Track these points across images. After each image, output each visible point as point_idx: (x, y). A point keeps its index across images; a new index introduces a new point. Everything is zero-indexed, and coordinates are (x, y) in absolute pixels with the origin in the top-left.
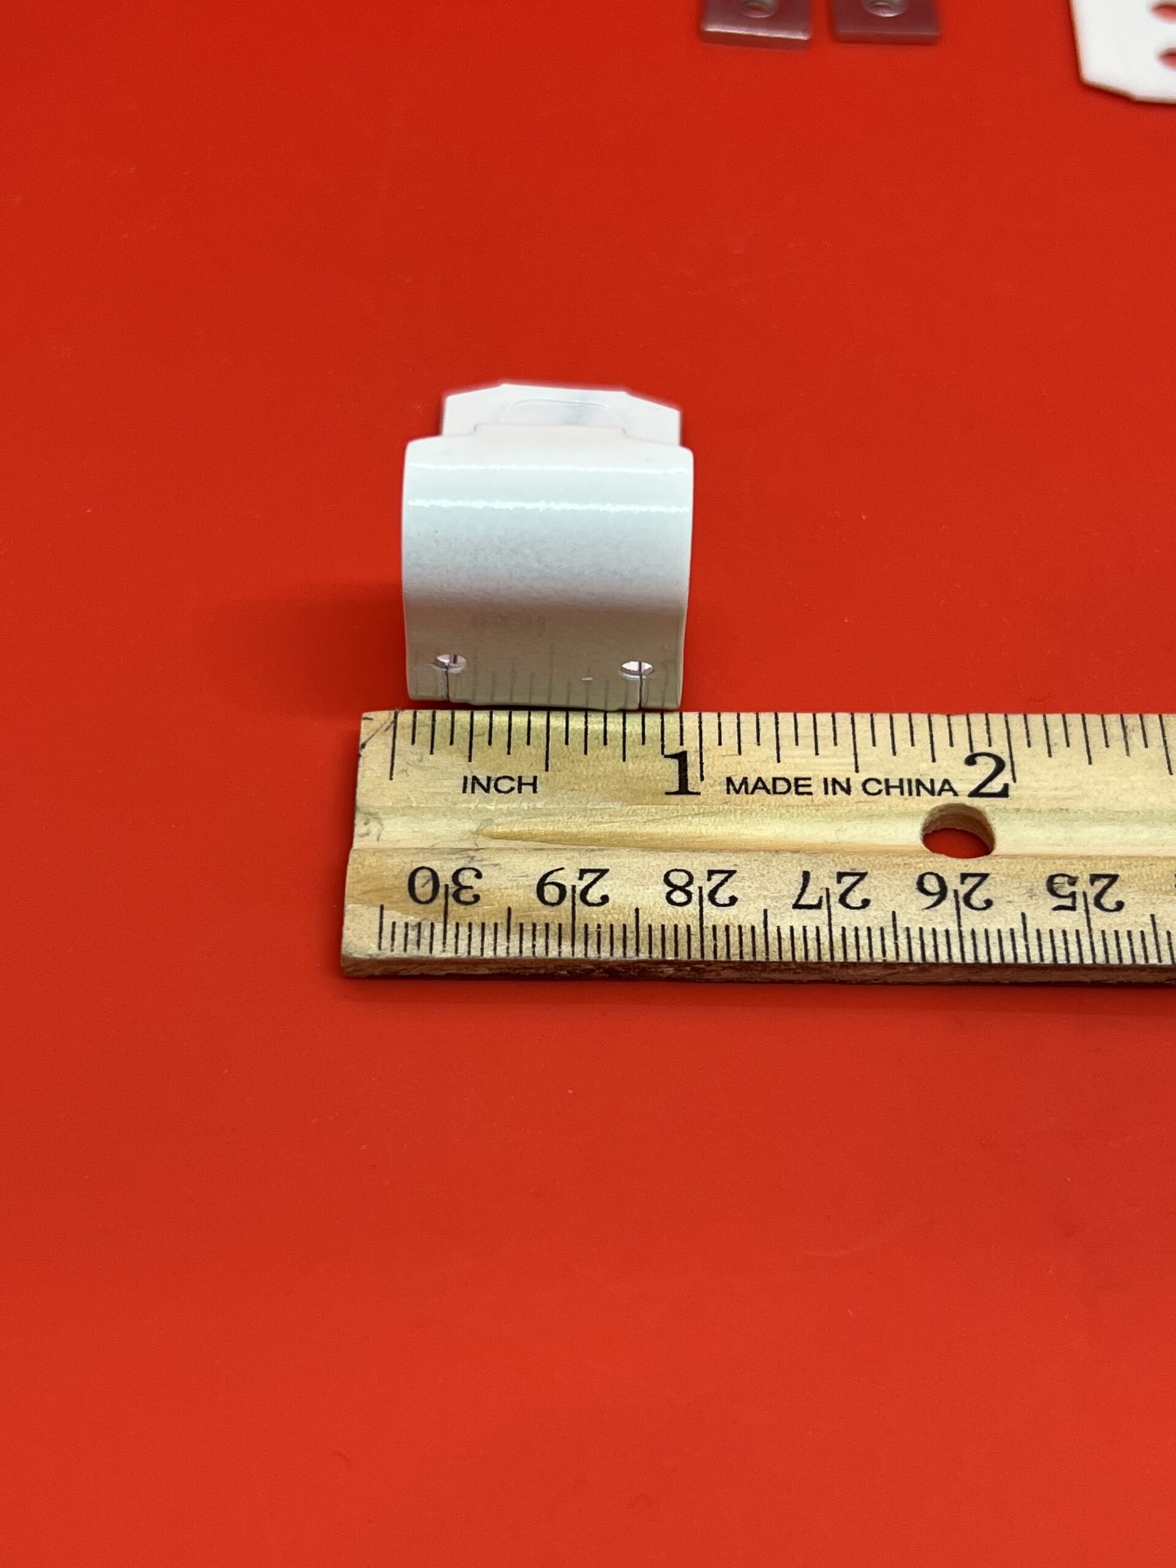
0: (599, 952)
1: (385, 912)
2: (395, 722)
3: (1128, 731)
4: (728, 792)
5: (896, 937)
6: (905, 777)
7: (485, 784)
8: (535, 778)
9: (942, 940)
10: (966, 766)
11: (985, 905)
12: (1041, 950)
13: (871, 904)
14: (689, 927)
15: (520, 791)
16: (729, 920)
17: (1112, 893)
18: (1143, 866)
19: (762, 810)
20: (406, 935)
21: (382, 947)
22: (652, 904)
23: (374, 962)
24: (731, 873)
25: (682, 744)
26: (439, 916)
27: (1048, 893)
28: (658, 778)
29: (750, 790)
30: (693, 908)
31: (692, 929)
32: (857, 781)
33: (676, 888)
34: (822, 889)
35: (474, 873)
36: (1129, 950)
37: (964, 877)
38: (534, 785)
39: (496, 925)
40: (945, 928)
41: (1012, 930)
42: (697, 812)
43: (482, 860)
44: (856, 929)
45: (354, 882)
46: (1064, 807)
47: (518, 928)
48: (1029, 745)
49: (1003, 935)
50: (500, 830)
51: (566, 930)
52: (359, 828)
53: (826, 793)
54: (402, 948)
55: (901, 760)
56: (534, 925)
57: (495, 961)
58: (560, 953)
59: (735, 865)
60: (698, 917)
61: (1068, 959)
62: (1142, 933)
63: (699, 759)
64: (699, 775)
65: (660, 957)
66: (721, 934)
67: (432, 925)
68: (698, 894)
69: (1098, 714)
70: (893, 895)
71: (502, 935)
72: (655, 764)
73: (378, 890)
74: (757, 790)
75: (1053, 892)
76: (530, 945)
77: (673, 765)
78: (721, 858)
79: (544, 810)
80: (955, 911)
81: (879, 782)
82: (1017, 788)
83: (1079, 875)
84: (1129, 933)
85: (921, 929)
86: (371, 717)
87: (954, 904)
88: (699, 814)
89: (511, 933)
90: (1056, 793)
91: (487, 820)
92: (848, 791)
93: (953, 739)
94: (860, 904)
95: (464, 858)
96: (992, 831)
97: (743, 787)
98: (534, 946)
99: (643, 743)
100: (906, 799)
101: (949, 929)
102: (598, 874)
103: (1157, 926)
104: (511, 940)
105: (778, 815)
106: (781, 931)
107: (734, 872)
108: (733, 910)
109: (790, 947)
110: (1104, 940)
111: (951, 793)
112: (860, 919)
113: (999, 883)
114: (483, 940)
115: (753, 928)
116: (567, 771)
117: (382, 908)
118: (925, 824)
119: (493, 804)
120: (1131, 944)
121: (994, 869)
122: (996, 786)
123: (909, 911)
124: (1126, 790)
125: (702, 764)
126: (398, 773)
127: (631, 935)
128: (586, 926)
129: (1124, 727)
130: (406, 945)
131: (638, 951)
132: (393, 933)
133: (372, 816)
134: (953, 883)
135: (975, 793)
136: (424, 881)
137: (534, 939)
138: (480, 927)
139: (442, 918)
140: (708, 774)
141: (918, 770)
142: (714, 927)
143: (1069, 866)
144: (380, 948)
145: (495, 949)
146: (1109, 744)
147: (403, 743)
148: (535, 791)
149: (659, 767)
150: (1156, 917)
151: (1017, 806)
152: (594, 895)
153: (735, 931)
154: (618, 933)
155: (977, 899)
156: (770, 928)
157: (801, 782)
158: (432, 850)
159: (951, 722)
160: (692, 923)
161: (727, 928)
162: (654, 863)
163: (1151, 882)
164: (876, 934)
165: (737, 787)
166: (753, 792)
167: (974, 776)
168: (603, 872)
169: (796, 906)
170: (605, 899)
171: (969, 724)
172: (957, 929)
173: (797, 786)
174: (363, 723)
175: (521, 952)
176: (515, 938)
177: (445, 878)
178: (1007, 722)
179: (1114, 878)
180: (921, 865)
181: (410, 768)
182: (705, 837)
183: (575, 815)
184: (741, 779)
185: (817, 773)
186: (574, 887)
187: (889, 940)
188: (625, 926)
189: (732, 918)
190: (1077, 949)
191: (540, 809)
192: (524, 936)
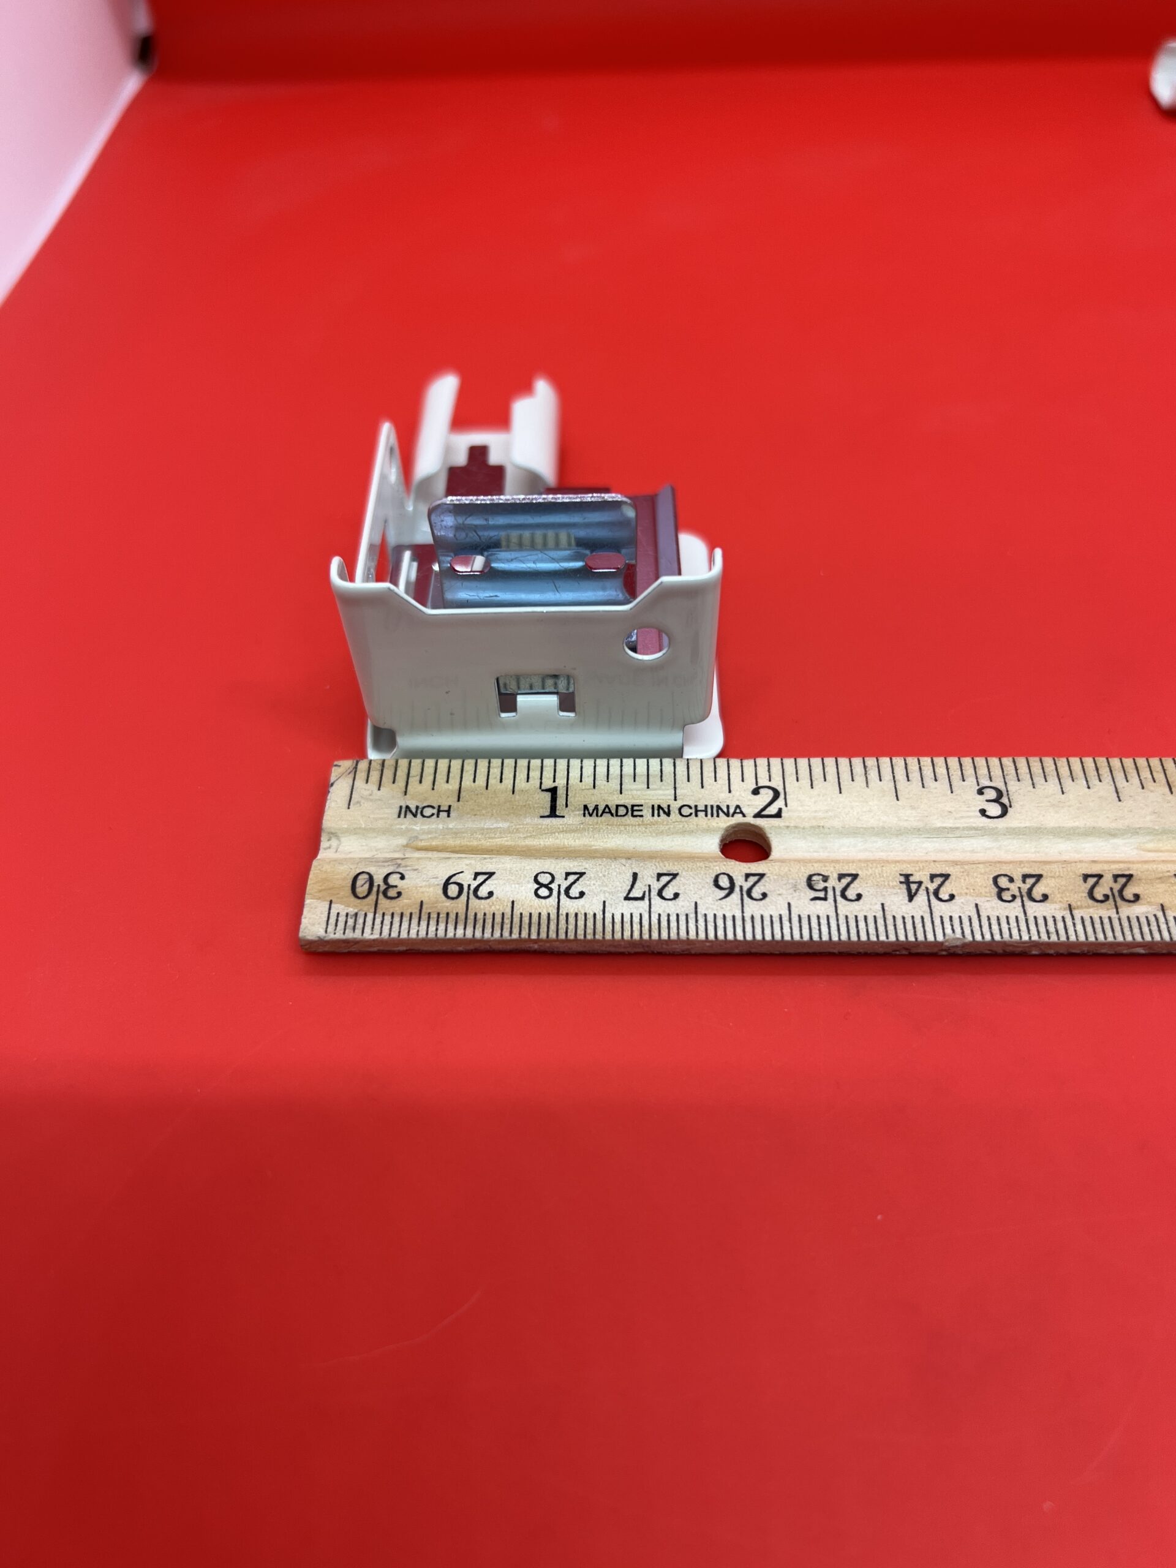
0: (483, 933)
1: (333, 905)
2: (356, 768)
3: (867, 769)
4: (584, 815)
5: (697, 921)
6: (709, 804)
7: (414, 810)
8: (450, 807)
9: (729, 923)
10: (753, 796)
11: (761, 897)
12: (801, 930)
13: (680, 896)
14: (549, 914)
15: (438, 816)
16: (578, 909)
17: (854, 888)
18: (877, 867)
19: (607, 828)
20: (346, 922)
21: (328, 932)
22: (524, 898)
23: (321, 942)
24: (582, 874)
25: (554, 781)
26: (371, 908)
27: (807, 887)
28: (536, 805)
29: (599, 815)
30: (553, 900)
31: (551, 916)
32: (675, 806)
33: (541, 885)
34: (645, 885)
35: (399, 876)
36: (865, 930)
37: (747, 876)
38: (448, 812)
39: (411, 914)
40: (732, 914)
41: (780, 915)
42: (561, 830)
43: (406, 866)
44: (669, 915)
45: (313, 884)
46: (821, 825)
47: (427, 916)
48: (797, 780)
49: (774, 919)
50: (423, 844)
51: (462, 917)
52: (324, 844)
53: (653, 815)
54: (342, 932)
55: (707, 792)
56: (439, 914)
57: (408, 941)
58: (455, 934)
59: (585, 868)
60: (556, 906)
61: (820, 937)
62: (875, 917)
63: (565, 792)
64: (564, 803)
65: (527, 937)
66: (572, 920)
67: (366, 915)
68: (557, 890)
69: (847, 757)
70: (696, 889)
71: (415, 921)
72: (535, 796)
73: (330, 889)
74: (604, 814)
75: (810, 886)
76: (434, 929)
77: (547, 797)
78: (576, 863)
79: (454, 830)
80: (740, 901)
81: (690, 807)
82: (788, 811)
83: (830, 874)
84: (866, 918)
85: (715, 915)
86: (339, 764)
87: (739, 896)
88: (563, 831)
89: (422, 919)
90: (816, 814)
91: (414, 837)
92: (668, 814)
93: (744, 776)
94: (672, 897)
95: (393, 865)
96: (769, 841)
97: (595, 811)
98: (437, 930)
99: (528, 781)
100: (709, 820)
101: (736, 915)
102: (487, 876)
103: (886, 911)
104: (421, 925)
105: (619, 832)
106: (615, 917)
107: (584, 873)
108: (581, 901)
109: (621, 929)
110: (847, 922)
111: (741, 815)
112: (671, 908)
113: (772, 880)
114: (400, 925)
115: (595, 915)
116: (473, 801)
117: (331, 902)
118: (722, 837)
119: (418, 825)
120: (867, 925)
121: (769, 870)
122: (773, 810)
123: (707, 901)
124: (865, 812)
125: (567, 795)
126: (354, 805)
127: (507, 921)
128: (476, 914)
129: (865, 767)
130: (345, 929)
131: (511, 933)
132: (337, 920)
133: (333, 834)
134: (739, 881)
135: (758, 815)
136: (363, 882)
137: (437, 924)
138: (400, 916)
139: (373, 910)
140: (571, 802)
141: (719, 799)
142: (567, 915)
143: (823, 868)
144: (326, 932)
145: (409, 932)
146: (854, 779)
147: (360, 783)
148: (449, 816)
149: (537, 798)
150: (885, 905)
151: (787, 824)
152: (483, 891)
153: (581, 917)
154: (498, 919)
155: (756, 893)
156: (607, 915)
157: (635, 808)
158: (372, 861)
159: (743, 764)
160: (552, 911)
161: (576, 915)
162: (528, 868)
163: (882, 879)
164: (682, 919)
165: (591, 812)
166: (601, 816)
167: (757, 803)
168: (491, 874)
169: (627, 898)
170: (491, 894)
171: (756, 766)
172: (741, 914)
173: (633, 811)
174: (334, 769)
175: (427, 934)
176: (424, 924)
177: (378, 880)
178: (782, 764)
179: (855, 877)
180: (717, 868)
181: (363, 801)
182: (566, 848)
183: (476, 833)
184: (594, 806)
185: (647, 801)
186: (469, 886)
187: (692, 923)
188: (503, 914)
189: (580, 907)
190: (827, 930)
191: (451, 829)
192: (431, 922)
